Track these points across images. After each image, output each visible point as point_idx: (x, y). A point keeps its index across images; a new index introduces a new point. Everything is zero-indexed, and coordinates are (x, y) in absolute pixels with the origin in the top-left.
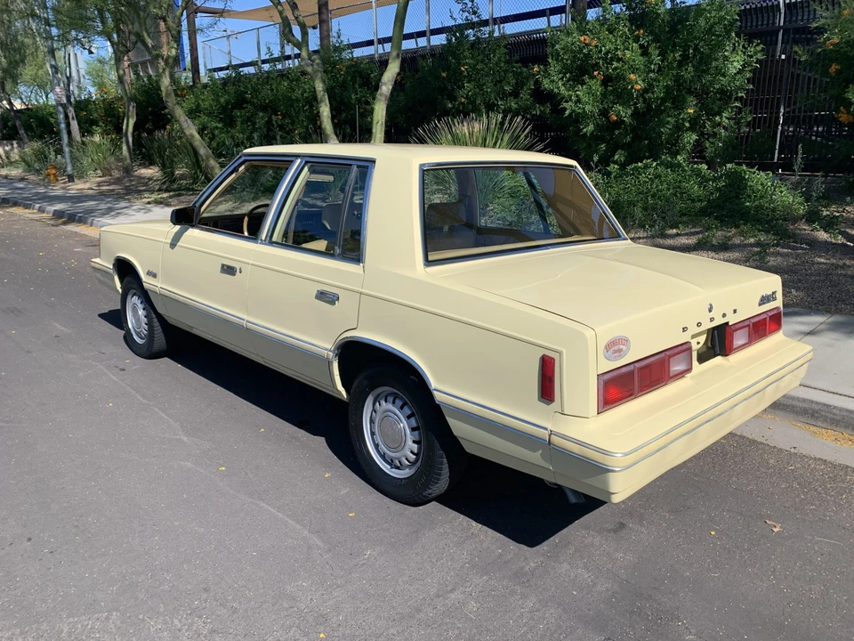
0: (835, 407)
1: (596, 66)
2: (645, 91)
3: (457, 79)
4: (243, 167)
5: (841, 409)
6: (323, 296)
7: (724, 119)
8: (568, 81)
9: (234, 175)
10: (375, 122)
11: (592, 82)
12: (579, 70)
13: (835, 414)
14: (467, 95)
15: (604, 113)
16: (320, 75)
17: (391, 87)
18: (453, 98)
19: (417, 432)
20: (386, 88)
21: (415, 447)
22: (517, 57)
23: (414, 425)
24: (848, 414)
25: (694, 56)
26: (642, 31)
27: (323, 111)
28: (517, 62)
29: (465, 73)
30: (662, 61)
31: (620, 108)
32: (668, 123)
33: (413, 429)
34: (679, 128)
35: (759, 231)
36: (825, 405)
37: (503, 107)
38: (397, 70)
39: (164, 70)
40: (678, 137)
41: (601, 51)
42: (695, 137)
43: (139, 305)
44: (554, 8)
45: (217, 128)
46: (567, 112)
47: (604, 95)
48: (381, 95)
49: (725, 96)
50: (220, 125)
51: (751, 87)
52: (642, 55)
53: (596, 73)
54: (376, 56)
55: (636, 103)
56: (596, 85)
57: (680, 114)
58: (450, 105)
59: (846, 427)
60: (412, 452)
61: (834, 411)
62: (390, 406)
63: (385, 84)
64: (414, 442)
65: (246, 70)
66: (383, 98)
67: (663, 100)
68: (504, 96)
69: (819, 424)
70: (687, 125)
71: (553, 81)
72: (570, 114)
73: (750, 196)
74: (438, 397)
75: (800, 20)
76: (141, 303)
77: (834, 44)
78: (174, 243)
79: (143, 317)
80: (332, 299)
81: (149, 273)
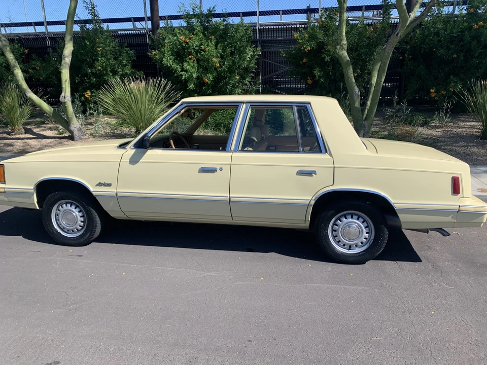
1: (190, 53)
4: (184, 110)
6: (301, 173)
8: (174, 60)
9: (177, 115)
10: (63, 81)
11: (190, 61)
12: (180, 54)
14: (103, 65)
15: (200, 78)
16: (8, 49)
17: (71, 59)
18: (92, 66)
19: (368, 228)
20: (67, 59)
21: (367, 235)
22: (126, 44)
23: (366, 225)
26: (213, 37)
28: (126, 47)
29: (100, 52)
31: (209, 76)
32: (230, 83)
33: (366, 227)
34: (233, 86)
38: (72, 48)
41: (193, 45)
43: (74, 210)
44: (136, 18)
46: (183, 77)
47: (198, 69)
48: (66, 63)
53: (190, 56)
56: (194, 64)
57: (233, 79)
58: (90, 71)
60: (365, 238)
62: (351, 220)
66: (67, 66)
67: (227, 72)
72: (185, 78)
74: (396, 206)
75: (268, 37)
76: (75, 208)
77: (308, 50)
78: (134, 161)
79: (79, 218)
80: (310, 173)
81: (100, 184)
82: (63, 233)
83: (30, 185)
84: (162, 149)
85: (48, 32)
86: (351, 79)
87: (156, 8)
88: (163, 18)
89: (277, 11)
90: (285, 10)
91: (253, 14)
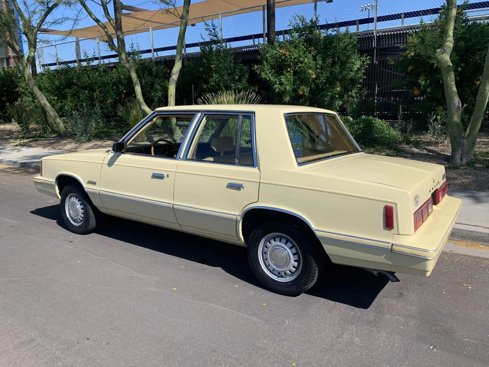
0: (463, 230)
1: (289, 66)
2: (316, 79)
3: (209, 72)
4: (156, 118)
5: (466, 231)
6: (231, 186)
7: (353, 93)
8: (274, 74)
9: (150, 123)
10: (169, 95)
11: (288, 74)
12: (280, 67)
13: (463, 234)
14: (215, 81)
15: (295, 91)
16: (133, 69)
17: (178, 76)
18: (207, 83)
19: (296, 256)
20: (175, 76)
21: (296, 264)
22: (240, 61)
23: (295, 252)
24: (469, 233)
25: (338, 61)
26: (312, 48)
27: (137, 89)
28: (240, 63)
29: (214, 69)
30: (323, 63)
31: (305, 88)
32: (328, 95)
33: (294, 254)
34: (333, 98)
35: (386, 149)
36: (458, 229)
37: (234, 88)
38: (180, 66)
39: (27, 64)
40: (333, 102)
41: (292, 58)
42: (341, 102)
43: (77, 202)
44: (256, 35)
45: (54, 100)
47: (294, 81)
48: (173, 80)
49: (353, 82)
50: (56, 98)
51: (365, 77)
52: (313, 60)
53: (289, 69)
54: (153, 59)
55: (311, 85)
56: (290, 76)
57: (333, 91)
58: (205, 86)
59: (469, 239)
60: (294, 267)
61: (463, 232)
62: (278, 243)
63: (174, 74)
64: (295, 261)
65: (71, 65)
66: (174, 82)
67: (325, 84)
68: (235, 81)
69: (456, 239)
70: (337, 96)
71: (266, 74)
72: (278, 91)
73: (376, 132)
74: (318, 234)
75: (385, 44)
76: (78, 201)
77: (411, 56)
78: (111, 163)
79: (80, 209)
80: (238, 187)
81: (89, 182)
82: (72, 222)
83: (53, 179)
84: (131, 154)
85: (186, 54)
86: (451, 88)
87: (272, 24)
88: (280, 33)
89: (398, 14)
90: (408, 13)
91: (370, 20)
